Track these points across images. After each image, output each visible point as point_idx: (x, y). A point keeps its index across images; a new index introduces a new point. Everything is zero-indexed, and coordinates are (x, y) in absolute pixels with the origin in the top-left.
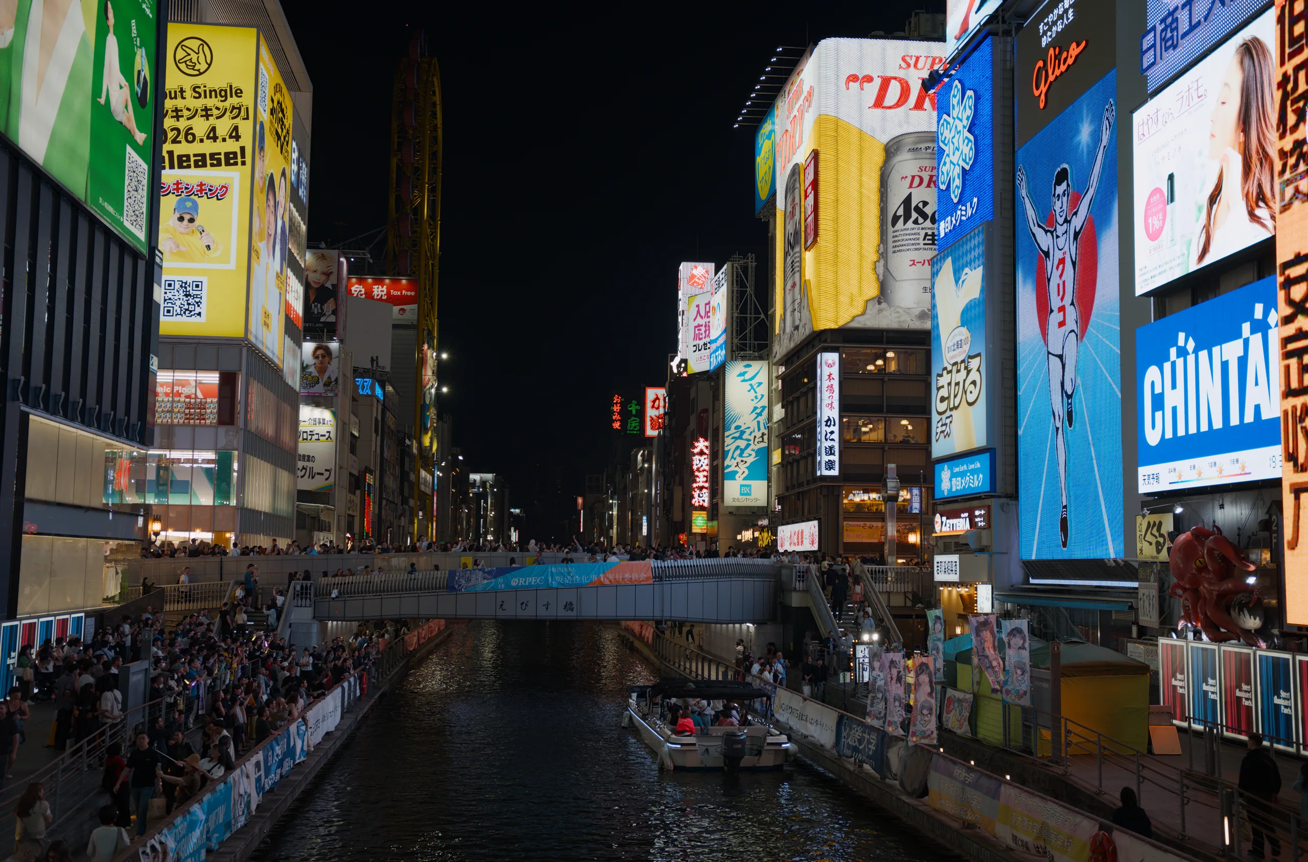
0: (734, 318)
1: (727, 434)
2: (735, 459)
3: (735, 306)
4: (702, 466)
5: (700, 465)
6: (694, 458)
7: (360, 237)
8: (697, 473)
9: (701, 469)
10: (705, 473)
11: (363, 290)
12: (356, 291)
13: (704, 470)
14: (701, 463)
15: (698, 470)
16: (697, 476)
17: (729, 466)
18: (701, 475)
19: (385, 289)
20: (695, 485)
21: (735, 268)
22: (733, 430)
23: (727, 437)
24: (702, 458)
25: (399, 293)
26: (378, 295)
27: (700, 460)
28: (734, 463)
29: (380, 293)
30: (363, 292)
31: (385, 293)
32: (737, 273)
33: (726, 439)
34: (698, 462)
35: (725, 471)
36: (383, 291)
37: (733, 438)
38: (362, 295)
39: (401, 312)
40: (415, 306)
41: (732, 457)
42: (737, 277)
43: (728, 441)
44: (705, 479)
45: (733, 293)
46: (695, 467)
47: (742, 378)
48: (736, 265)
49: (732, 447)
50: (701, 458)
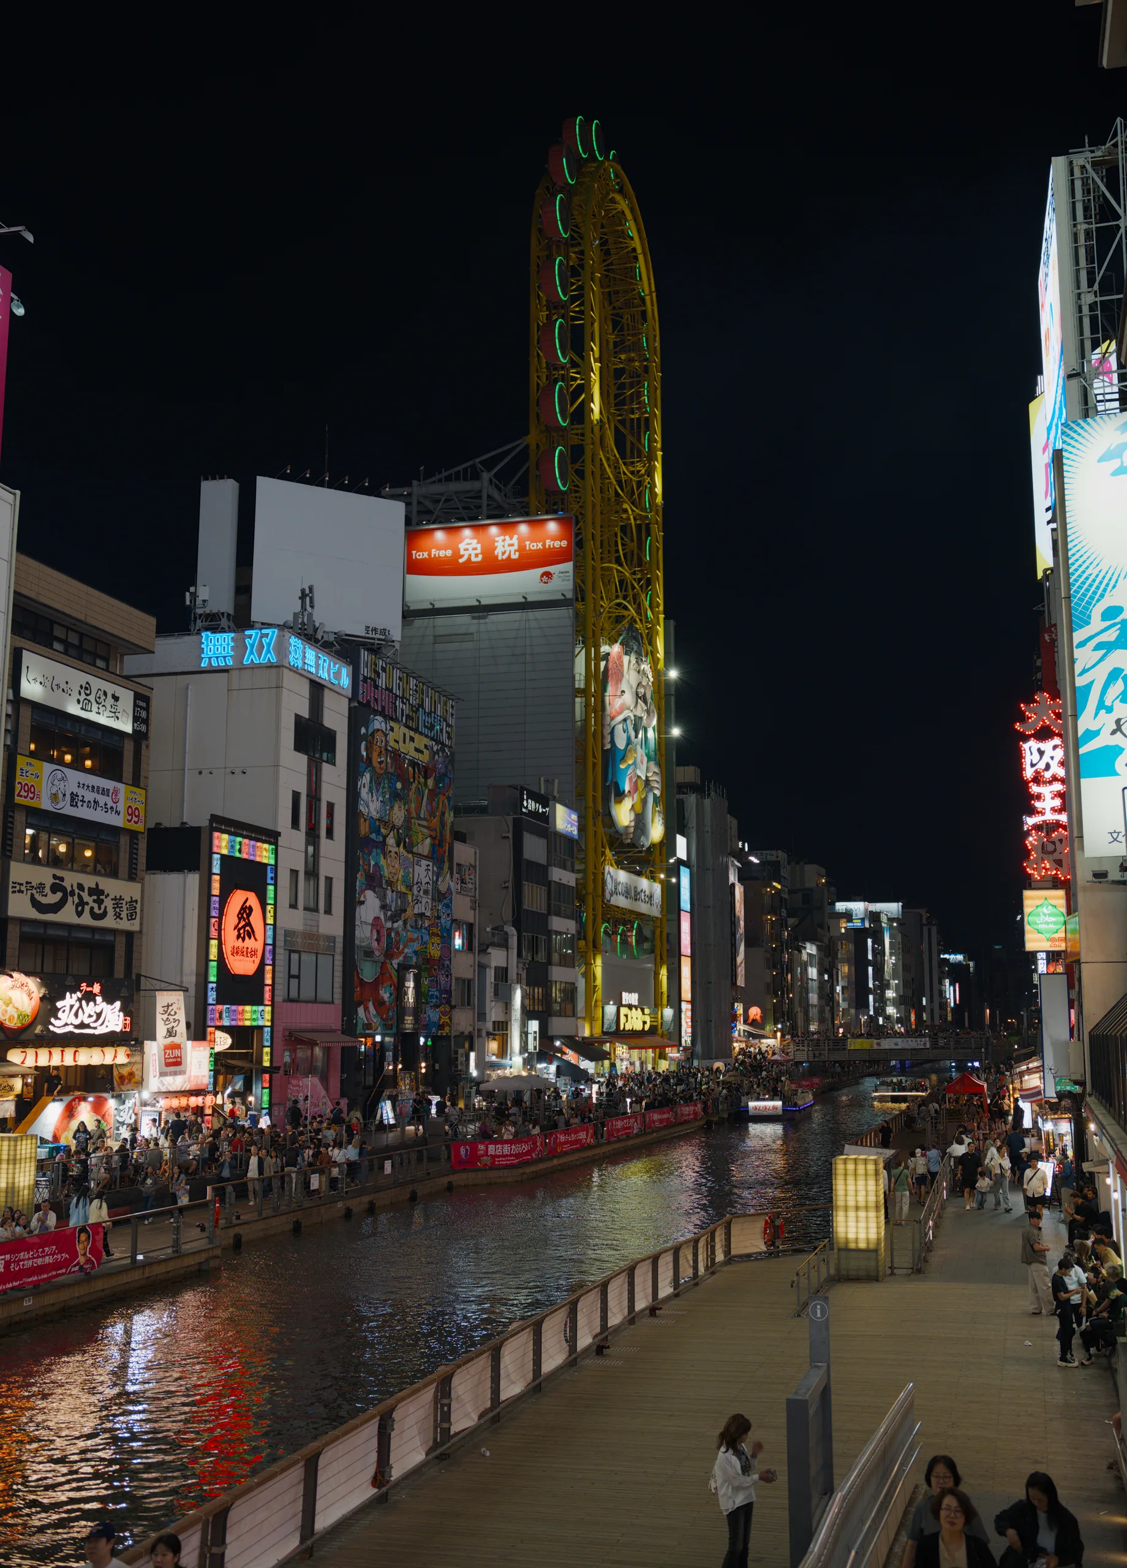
0: (1086, 310)
1: (1078, 636)
2: (1109, 710)
3: (1083, 275)
4: (1048, 767)
5: (1041, 766)
6: (1026, 746)
7: (477, 460)
8: (1035, 789)
9: (1048, 775)
10: (1058, 787)
11: (479, 546)
12: (466, 550)
13: (1055, 779)
14: (1046, 758)
15: (1037, 779)
16: (1039, 797)
17: (1092, 735)
18: (1046, 791)
19: (515, 541)
20: (1030, 821)
21: (1077, 173)
22: (1096, 623)
23: (1082, 644)
24: (1047, 746)
25: (540, 546)
26: (504, 553)
27: (1041, 753)
28: (1107, 721)
29: (508, 549)
30: (479, 551)
31: (516, 547)
32: (1085, 182)
33: (1077, 653)
34: (1036, 757)
35: (1082, 751)
36: (512, 545)
37: (1098, 647)
38: (477, 556)
39: (545, 578)
40: (568, 566)
41: (1101, 705)
42: (1087, 191)
43: (1084, 657)
44: (1057, 802)
45: (1076, 241)
46: (1029, 773)
47: (1115, 464)
48: (1081, 162)
49: (1099, 675)
50: (1043, 746)
